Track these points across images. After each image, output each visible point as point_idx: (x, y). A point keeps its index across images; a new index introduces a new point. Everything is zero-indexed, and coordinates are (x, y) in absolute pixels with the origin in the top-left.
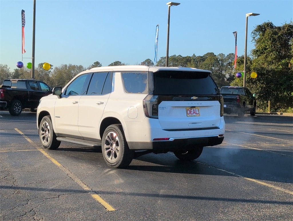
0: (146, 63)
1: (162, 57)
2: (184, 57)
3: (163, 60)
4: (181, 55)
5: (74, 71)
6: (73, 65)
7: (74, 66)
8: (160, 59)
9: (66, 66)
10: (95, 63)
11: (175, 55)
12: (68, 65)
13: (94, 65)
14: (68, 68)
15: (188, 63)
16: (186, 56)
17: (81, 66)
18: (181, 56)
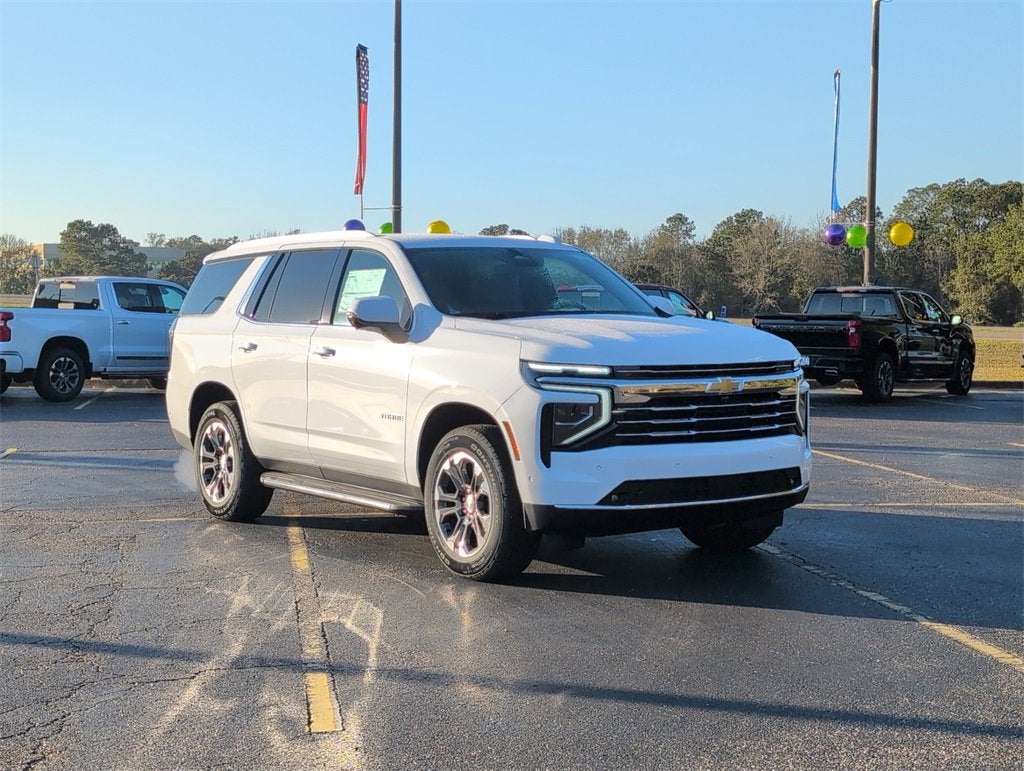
0: (855, 213)
1: (913, 190)
2: (994, 187)
3: (917, 199)
4: (986, 180)
5: (598, 250)
6: (594, 228)
7: (599, 231)
8: (907, 195)
9: (570, 233)
10: (669, 220)
11: (962, 180)
12: (578, 231)
13: (668, 225)
14: (576, 242)
15: (1009, 207)
16: (1005, 182)
17: (621, 231)
18: (986, 184)
